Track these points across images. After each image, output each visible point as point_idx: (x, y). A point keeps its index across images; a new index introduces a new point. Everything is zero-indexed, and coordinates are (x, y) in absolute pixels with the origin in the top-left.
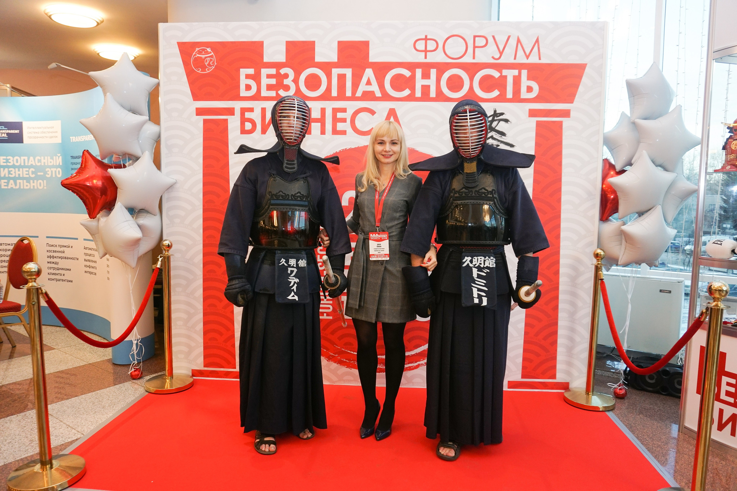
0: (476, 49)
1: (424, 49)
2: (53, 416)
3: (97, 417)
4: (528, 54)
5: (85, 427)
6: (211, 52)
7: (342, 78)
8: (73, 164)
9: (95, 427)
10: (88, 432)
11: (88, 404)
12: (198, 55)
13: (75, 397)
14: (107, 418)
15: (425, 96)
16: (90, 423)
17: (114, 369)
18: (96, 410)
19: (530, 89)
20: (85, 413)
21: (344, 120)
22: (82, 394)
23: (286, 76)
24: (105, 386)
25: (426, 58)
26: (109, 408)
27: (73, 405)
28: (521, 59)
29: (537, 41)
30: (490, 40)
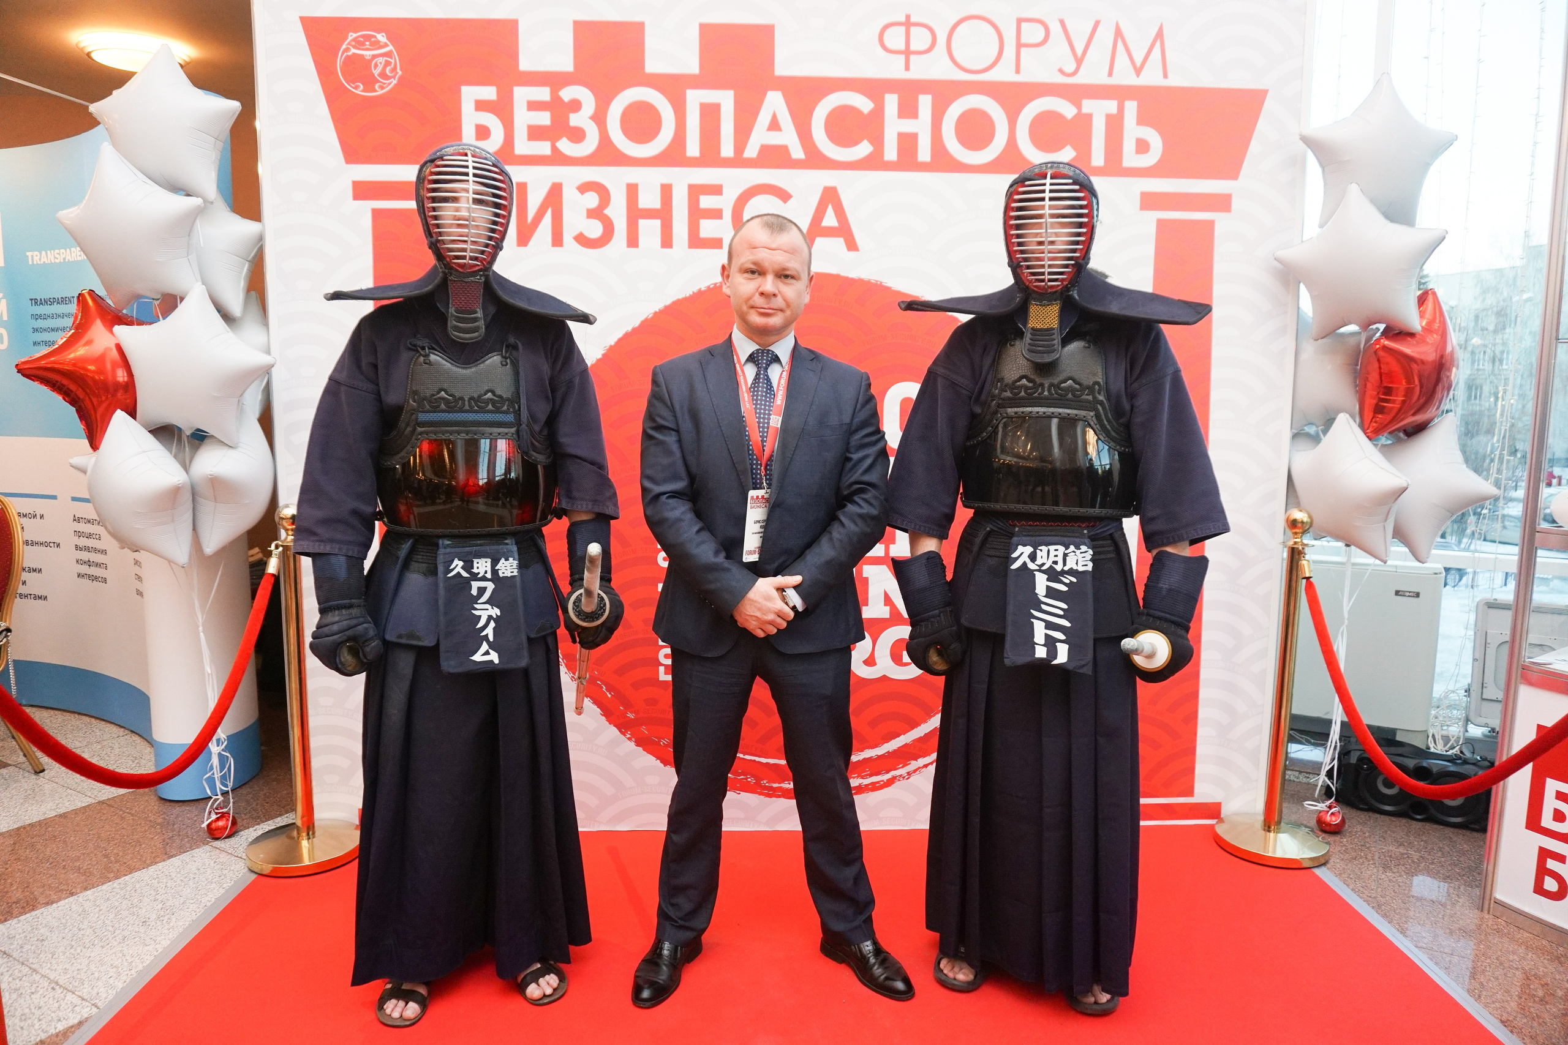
0: (1023, 50)
1: (902, 47)
2: (11, 956)
3: (131, 952)
4: (1138, 65)
5: (100, 983)
6: (386, 43)
7: (710, 113)
8: (36, 317)
9: (128, 981)
10: (111, 997)
11: (103, 917)
12: (353, 51)
13: (68, 897)
14: (156, 954)
15: (907, 160)
16: (112, 972)
17: (164, 813)
18: (126, 933)
19: (1142, 146)
20: (96, 942)
21: (716, 214)
22: (86, 889)
23: (575, 105)
24: (145, 862)
25: (907, 68)
26: (159, 923)
27: (64, 921)
28: (1124, 76)
29: (1160, 35)
30: (1055, 29)
